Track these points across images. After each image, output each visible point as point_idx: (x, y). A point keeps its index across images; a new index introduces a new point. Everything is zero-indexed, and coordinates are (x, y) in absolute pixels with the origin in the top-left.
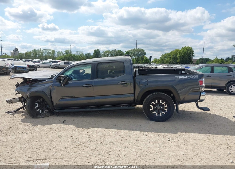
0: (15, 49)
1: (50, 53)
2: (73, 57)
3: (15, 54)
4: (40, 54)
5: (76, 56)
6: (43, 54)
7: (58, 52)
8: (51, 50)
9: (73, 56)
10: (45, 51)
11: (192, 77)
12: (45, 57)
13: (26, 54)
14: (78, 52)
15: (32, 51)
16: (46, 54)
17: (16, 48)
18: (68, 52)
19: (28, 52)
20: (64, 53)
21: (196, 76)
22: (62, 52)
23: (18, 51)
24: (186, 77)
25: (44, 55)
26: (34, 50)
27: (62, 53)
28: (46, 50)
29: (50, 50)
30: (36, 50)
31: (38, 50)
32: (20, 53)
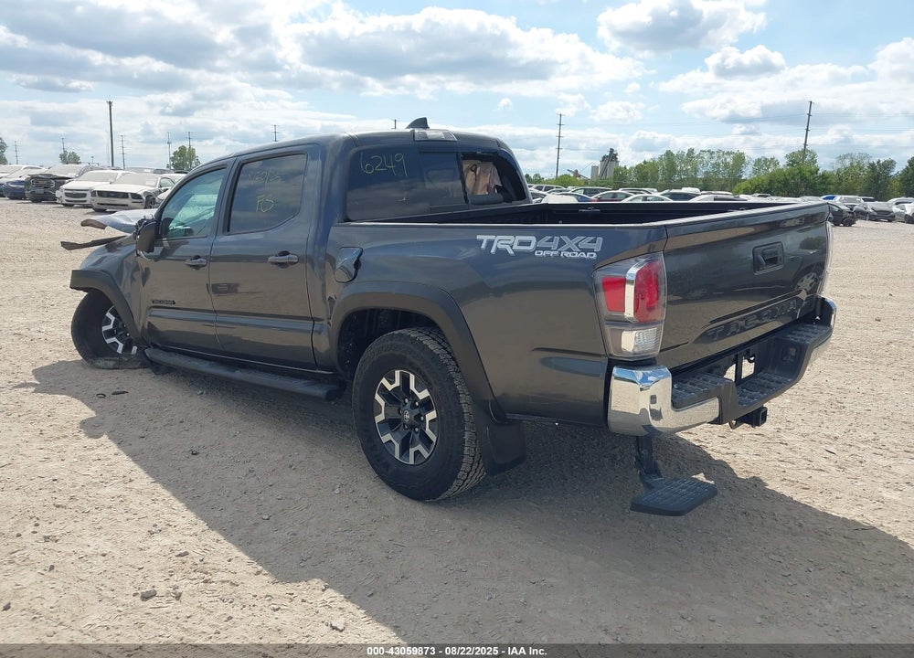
0: (608, 154)
1: (726, 165)
2: (806, 178)
3: (604, 170)
4: (687, 170)
5: (823, 174)
6: (696, 170)
7: (759, 160)
8: (732, 153)
9: (808, 174)
10: (706, 156)
11: (562, 243)
12: (704, 181)
13: (639, 168)
14: (845, 157)
15: (660, 158)
16: (709, 168)
17: (612, 151)
18: (801, 159)
19: (645, 162)
20: (783, 163)
21: (585, 243)
22: (774, 161)
23: (617, 162)
24: (528, 244)
25: (700, 176)
26: (669, 153)
27: (776, 163)
28: (712, 153)
29: (728, 153)
30: (675, 153)
31: (680, 156)
32: (620, 169)
